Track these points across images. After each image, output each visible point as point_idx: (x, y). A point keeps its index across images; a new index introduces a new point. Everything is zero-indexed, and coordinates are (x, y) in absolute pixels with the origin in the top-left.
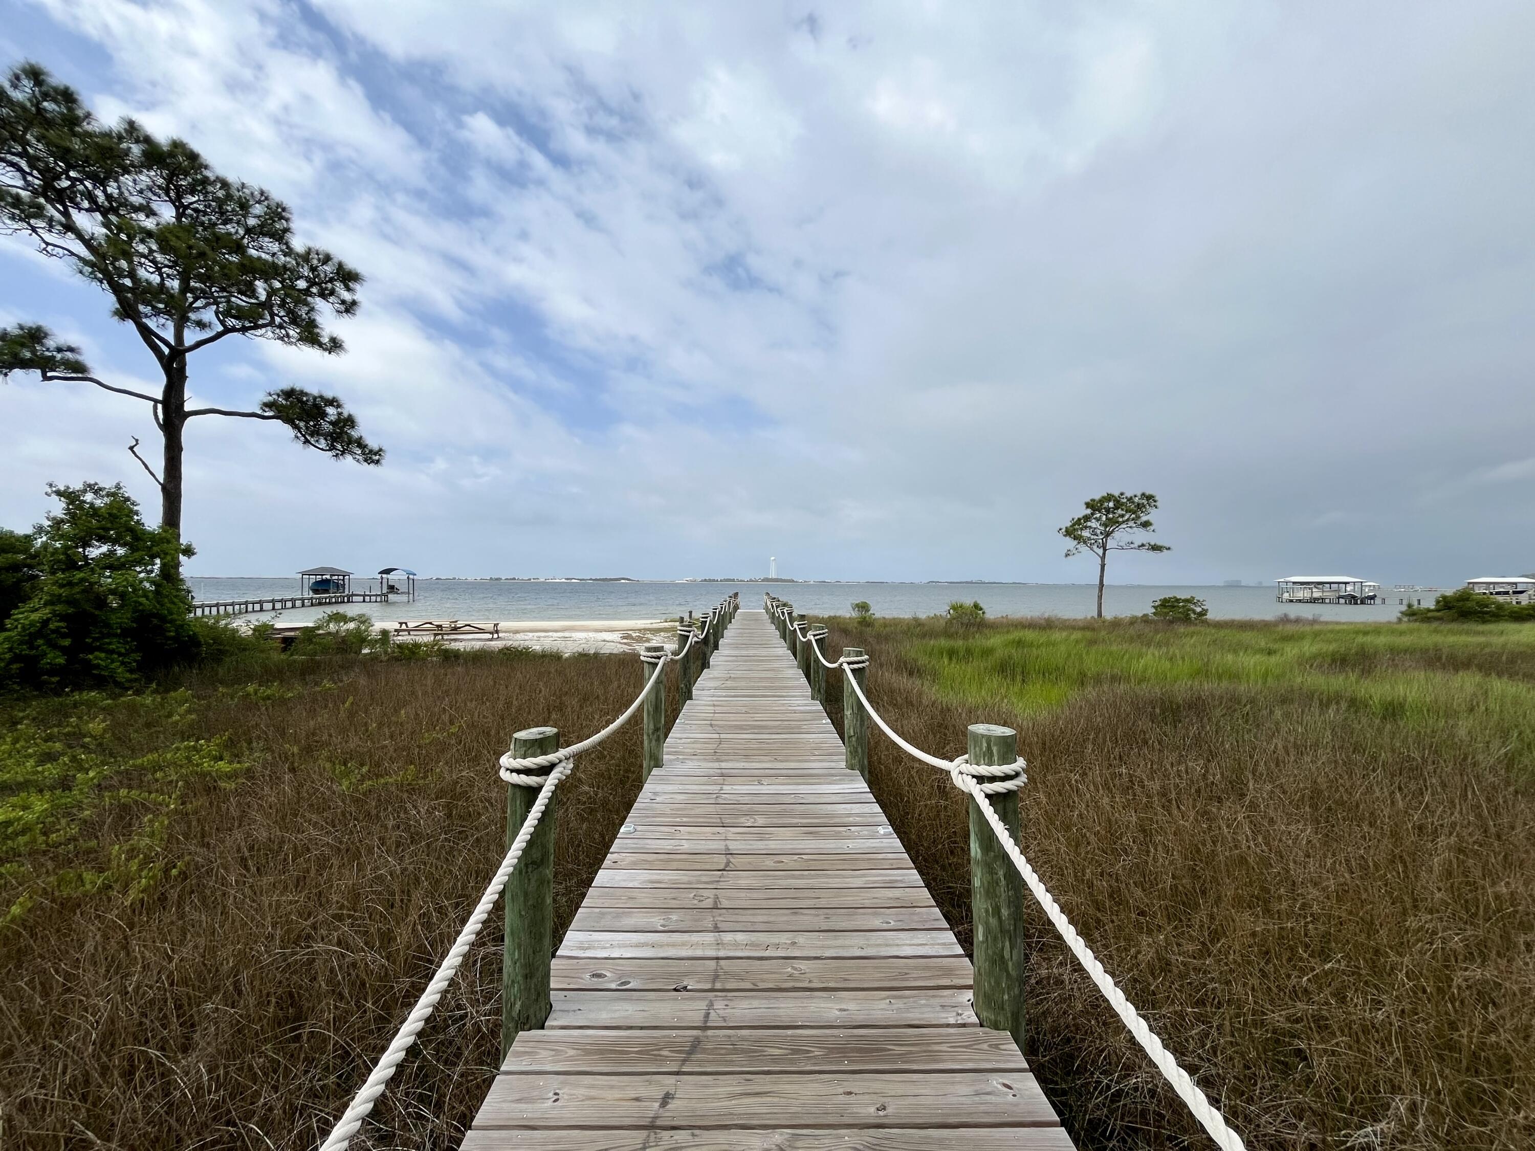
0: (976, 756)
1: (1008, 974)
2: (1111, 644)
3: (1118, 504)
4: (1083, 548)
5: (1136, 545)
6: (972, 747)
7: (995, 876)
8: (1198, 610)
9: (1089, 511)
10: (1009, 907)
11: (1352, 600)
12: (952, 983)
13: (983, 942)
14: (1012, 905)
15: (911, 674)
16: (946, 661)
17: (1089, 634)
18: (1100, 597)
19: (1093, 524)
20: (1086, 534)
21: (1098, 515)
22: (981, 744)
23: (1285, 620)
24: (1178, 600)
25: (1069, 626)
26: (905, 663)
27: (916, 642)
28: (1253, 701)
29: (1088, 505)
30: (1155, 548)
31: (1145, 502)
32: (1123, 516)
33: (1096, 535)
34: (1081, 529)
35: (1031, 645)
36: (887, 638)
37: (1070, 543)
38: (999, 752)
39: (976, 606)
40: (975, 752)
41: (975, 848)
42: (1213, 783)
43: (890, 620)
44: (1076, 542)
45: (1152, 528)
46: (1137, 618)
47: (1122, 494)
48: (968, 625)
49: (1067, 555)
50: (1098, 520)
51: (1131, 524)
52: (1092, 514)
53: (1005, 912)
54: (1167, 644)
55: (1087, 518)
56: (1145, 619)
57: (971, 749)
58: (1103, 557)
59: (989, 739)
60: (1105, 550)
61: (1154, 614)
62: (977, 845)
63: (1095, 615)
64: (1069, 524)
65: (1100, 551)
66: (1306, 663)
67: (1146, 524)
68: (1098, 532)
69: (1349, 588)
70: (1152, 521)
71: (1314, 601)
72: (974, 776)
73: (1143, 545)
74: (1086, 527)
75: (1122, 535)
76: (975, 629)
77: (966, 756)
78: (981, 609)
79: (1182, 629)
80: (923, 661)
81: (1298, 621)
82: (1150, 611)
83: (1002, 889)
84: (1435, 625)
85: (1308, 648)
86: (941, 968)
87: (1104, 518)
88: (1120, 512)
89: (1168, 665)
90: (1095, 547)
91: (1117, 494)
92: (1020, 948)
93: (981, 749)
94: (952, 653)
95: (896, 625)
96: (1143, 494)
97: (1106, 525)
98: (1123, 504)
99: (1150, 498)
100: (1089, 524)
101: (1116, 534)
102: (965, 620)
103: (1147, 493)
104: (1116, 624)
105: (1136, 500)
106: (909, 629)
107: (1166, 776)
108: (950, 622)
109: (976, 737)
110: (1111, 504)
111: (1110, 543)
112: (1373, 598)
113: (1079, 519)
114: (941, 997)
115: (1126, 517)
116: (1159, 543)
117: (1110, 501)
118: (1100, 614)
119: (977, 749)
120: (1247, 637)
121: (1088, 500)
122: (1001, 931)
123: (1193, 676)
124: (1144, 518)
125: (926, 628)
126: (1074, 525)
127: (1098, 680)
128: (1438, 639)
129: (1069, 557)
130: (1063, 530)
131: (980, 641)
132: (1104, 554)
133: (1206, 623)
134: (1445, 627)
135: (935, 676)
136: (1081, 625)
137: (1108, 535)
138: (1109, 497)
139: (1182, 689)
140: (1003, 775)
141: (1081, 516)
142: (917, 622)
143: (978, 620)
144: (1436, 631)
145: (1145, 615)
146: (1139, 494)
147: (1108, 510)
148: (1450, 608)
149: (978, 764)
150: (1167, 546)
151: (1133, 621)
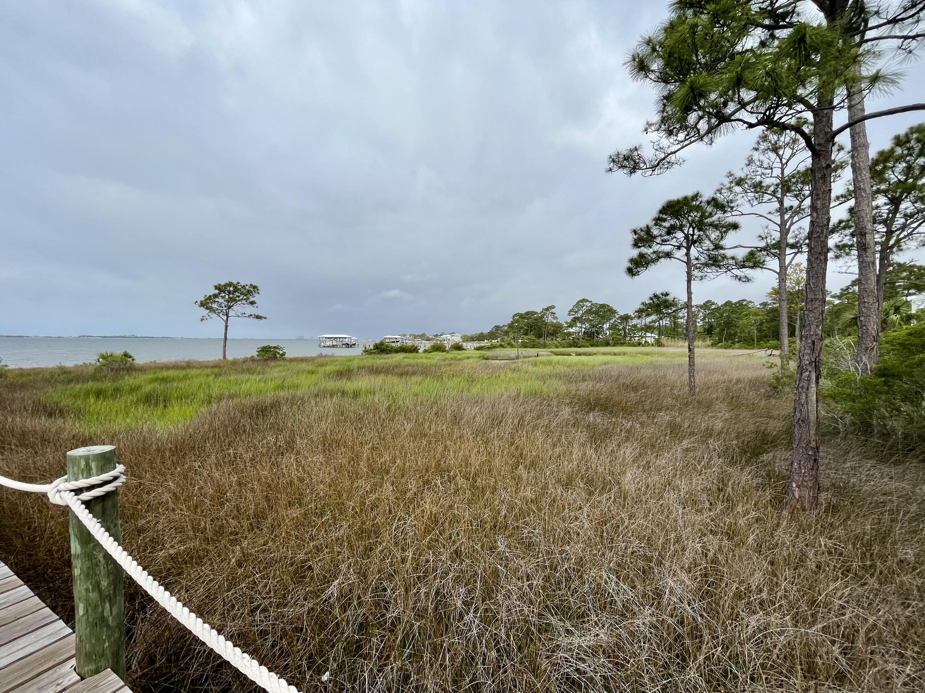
0: (74, 474)
1: (108, 626)
2: (230, 375)
3: (236, 290)
4: (213, 315)
5: (247, 315)
6: (71, 467)
7: (94, 561)
8: (281, 352)
9: (217, 292)
10: (108, 578)
11: (348, 346)
12: (55, 663)
13: (84, 615)
14: (111, 576)
15: (50, 415)
16: (92, 401)
17: (216, 370)
18: (225, 346)
19: (220, 300)
20: (215, 306)
21: (223, 295)
22: (79, 464)
23: (321, 356)
24: (270, 348)
25: (202, 366)
26: (45, 407)
27: (60, 387)
28: (302, 399)
29: (216, 287)
30: (258, 317)
31: (252, 289)
32: (239, 297)
33: (221, 307)
34: (212, 303)
35: (173, 380)
36: (23, 387)
37: (204, 312)
38: (97, 466)
39: (126, 355)
40: (73, 472)
41: (75, 547)
42: (280, 446)
43: (30, 370)
44: (208, 311)
45: (256, 305)
46: (247, 358)
47: (238, 283)
48: (118, 370)
49: (202, 320)
50: (223, 297)
51: (244, 302)
52: (219, 294)
53: (104, 583)
54: (263, 373)
55: (216, 296)
56: (252, 359)
57: (70, 470)
58: (227, 321)
59: (87, 459)
60: (228, 317)
61: (258, 355)
62: (77, 543)
63: (222, 357)
64: (203, 299)
65: (225, 318)
66: (328, 376)
67: (252, 303)
68: (223, 305)
69: (347, 340)
70: (256, 301)
71: (333, 346)
72: (72, 491)
73: (251, 315)
74: (215, 302)
75: (238, 308)
76: (125, 372)
77: (66, 477)
78: (130, 357)
79: (273, 364)
80: (66, 402)
81: (326, 356)
82: (255, 354)
83: (102, 568)
84: (373, 355)
85: (329, 369)
86: (44, 657)
87: (227, 297)
88: (237, 294)
89: (263, 384)
90: (221, 315)
91: (235, 283)
92: (120, 603)
93: (79, 467)
94: (99, 394)
95: (39, 374)
96: (251, 285)
97: (228, 301)
98: (239, 289)
99: (255, 287)
100: (217, 300)
101: (235, 308)
102: (116, 366)
103: (254, 284)
104: (235, 363)
105: (247, 288)
106: (52, 377)
107: (256, 448)
108: (99, 369)
109: (75, 460)
110: (231, 289)
111: (231, 313)
112: (354, 345)
113: (210, 296)
114: (42, 680)
115: (241, 297)
116: (261, 315)
117: (231, 286)
118: (225, 357)
119: (75, 468)
120: (304, 366)
121: (216, 284)
122: (101, 598)
123: (275, 389)
124: (252, 299)
125: (73, 375)
126: (206, 300)
127: (220, 399)
128: (373, 361)
129: (204, 321)
130: (199, 303)
131: (129, 381)
132: (227, 319)
133: (284, 359)
134: (376, 356)
135: (79, 414)
136: (212, 364)
137: (230, 307)
138: (230, 284)
139: (269, 398)
140: (101, 482)
141: (211, 294)
142: (63, 371)
143: (128, 365)
144: (373, 358)
145: (252, 357)
146: (249, 284)
147: (229, 292)
148: (378, 348)
149: (76, 480)
150: (265, 316)
151: (245, 361)
